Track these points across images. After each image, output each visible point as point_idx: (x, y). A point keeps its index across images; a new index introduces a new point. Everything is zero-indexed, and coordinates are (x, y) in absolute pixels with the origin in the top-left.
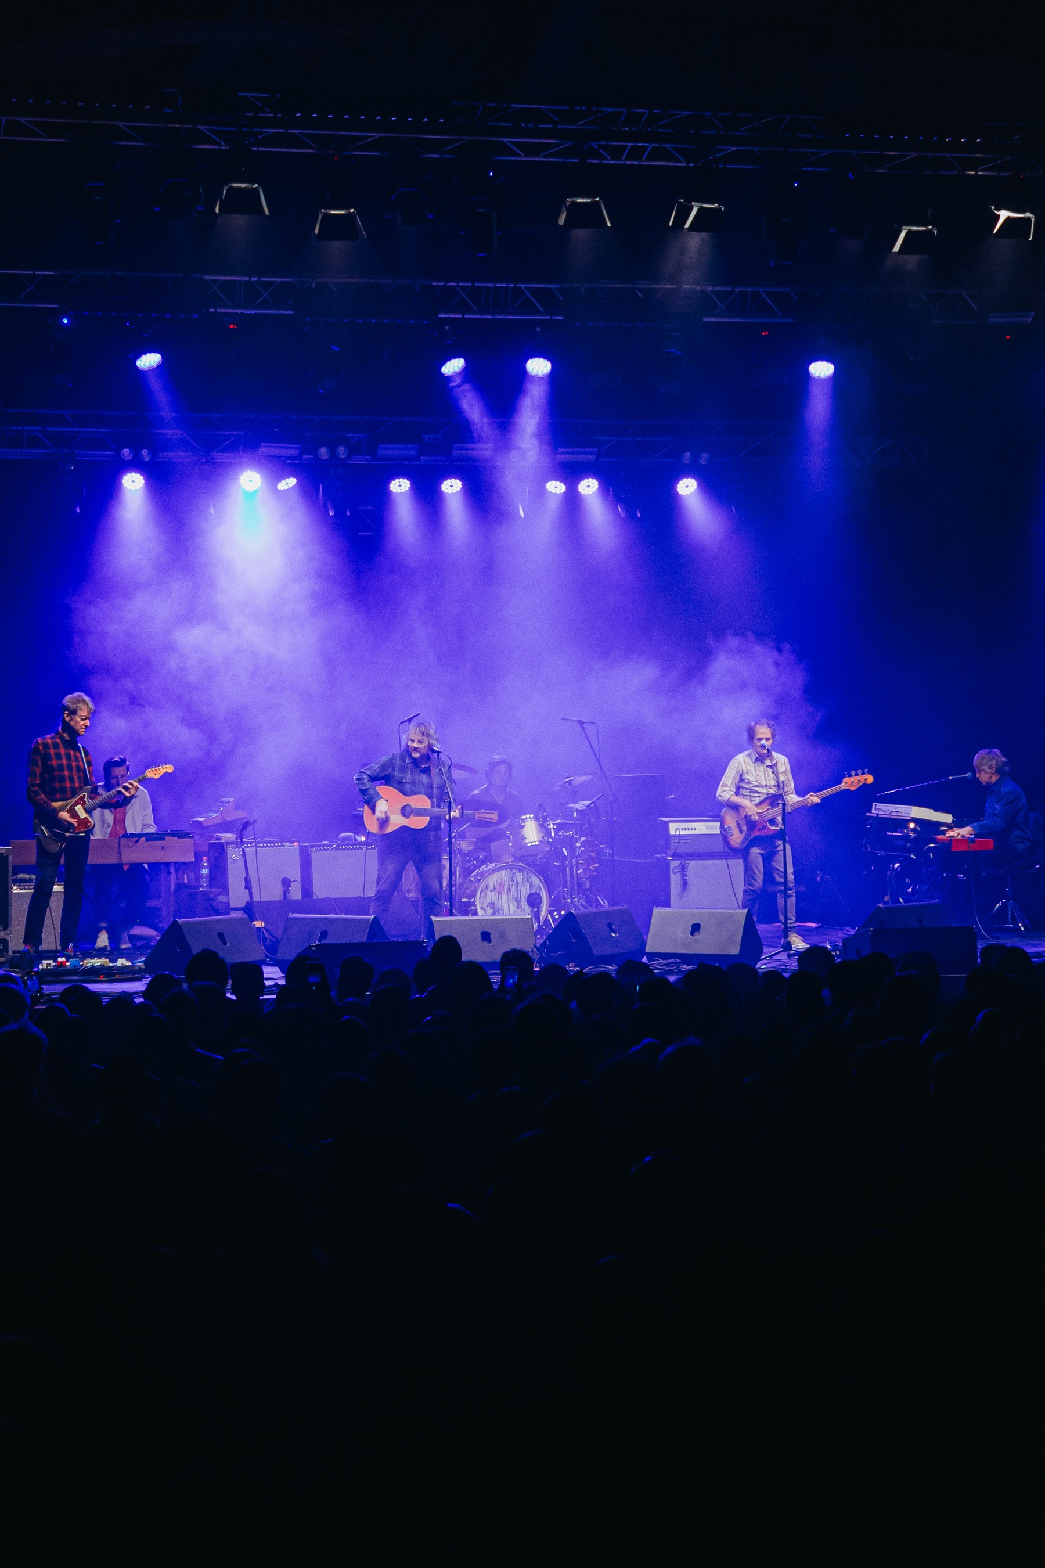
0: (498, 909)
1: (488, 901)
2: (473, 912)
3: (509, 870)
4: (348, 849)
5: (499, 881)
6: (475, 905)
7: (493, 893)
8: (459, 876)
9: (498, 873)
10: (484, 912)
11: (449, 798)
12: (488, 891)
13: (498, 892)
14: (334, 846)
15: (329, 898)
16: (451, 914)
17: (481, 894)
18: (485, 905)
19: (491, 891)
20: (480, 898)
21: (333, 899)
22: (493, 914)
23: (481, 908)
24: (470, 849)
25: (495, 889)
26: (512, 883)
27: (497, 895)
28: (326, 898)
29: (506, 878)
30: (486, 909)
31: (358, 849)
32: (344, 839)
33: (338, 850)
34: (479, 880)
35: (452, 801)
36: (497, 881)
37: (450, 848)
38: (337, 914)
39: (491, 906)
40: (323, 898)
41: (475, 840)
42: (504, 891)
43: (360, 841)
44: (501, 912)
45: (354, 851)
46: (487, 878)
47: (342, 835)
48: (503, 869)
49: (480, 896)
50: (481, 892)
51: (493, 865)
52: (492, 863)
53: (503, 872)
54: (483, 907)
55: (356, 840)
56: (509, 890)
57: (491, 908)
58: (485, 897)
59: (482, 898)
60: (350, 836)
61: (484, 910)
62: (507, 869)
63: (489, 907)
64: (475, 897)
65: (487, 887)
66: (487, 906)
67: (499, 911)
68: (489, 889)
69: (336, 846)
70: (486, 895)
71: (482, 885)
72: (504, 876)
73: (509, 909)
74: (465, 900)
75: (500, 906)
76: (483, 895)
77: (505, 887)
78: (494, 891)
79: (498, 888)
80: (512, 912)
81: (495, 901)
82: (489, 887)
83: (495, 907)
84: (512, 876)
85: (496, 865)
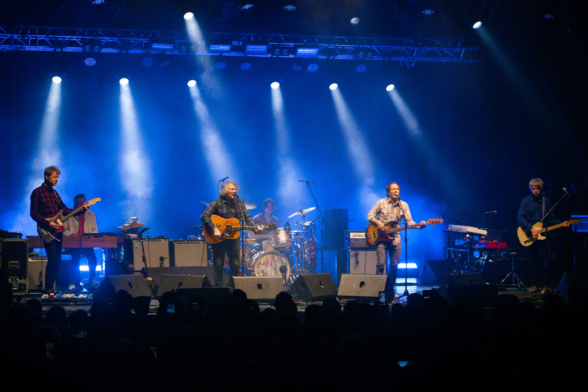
0: (266, 274)
1: (261, 269)
2: (253, 275)
3: (271, 255)
4: (192, 243)
5: (266, 260)
6: (254, 271)
7: (263, 265)
8: (247, 257)
9: (266, 256)
10: (259, 275)
11: (243, 218)
13: (266, 265)
15: (183, 267)
16: (243, 276)
17: (257, 266)
18: (259, 271)
19: (262, 265)
20: (257, 268)
21: (185, 267)
22: (263, 276)
23: (257, 273)
25: (264, 264)
26: (272, 261)
27: (265, 267)
29: (270, 259)
30: (260, 273)
31: (197, 243)
32: (191, 238)
33: (187, 243)
35: (244, 220)
37: (243, 243)
38: (187, 274)
39: (262, 272)
40: (180, 266)
42: (268, 265)
43: (198, 239)
44: (267, 275)
45: (195, 244)
46: (260, 259)
47: (189, 237)
49: (257, 267)
52: (263, 251)
53: (268, 256)
55: (196, 239)
56: (271, 264)
57: (262, 273)
59: (258, 268)
60: (193, 237)
61: (259, 273)
62: (270, 254)
63: (261, 273)
64: (254, 268)
65: (260, 263)
66: (260, 272)
68: (261, 264)
69: (187, 241)
70: (260, 267)
71: (258, 262)
72: (268, 257)
73: (271, 273)
74: (249, 269)
75: (267, 272)
76: (258, 266)
77: (269, 263)
78: (264, 265)
79: (266, 263)
80: (272, 275)
81: (264, 269)
82: (261, 263)
83: (264, 272)
84: (272, 257)
85: (265, 252)
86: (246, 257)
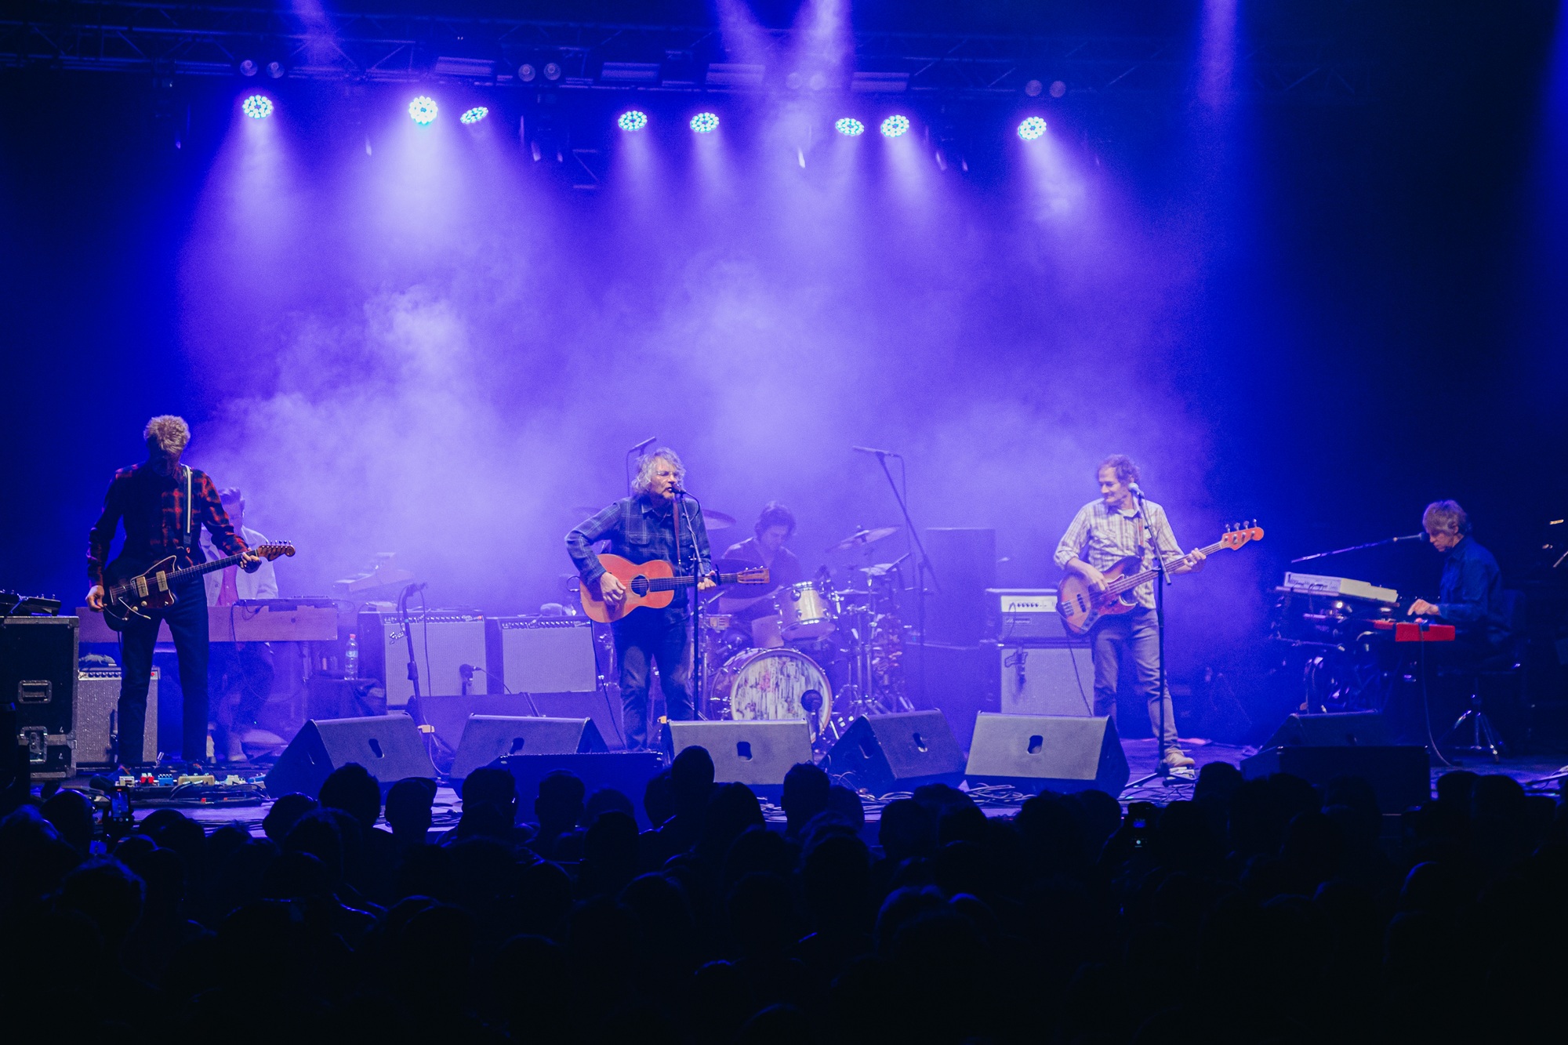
0: (761, 712)
1: (748, 701)
2: (726, 716)
3: (777, 658)
4: (553, 627)
5: (763, 674)
6: (729, 706)
7: (754, 689)
8: (708, 665)
9: (762, 661)
10: (741, 715)
11: (696, 556)
12: (748, 686)
13: (762, 689)
14: (534, 621)
15: (526, 693)
16: (697, 718)
17: (737, 690)
18: (743, 707)
19: (751, 687)
20: (736, 697)
21: (531, 694)
22: (755, 718)
23: (738, 710)
24: (723, 628)
25: (757, 684)
26: (780, 676)
27: (760, 693)
28: (521, 692)
29: (772, 670)
30: (744, 712)
31: (567, 626)
32: (547, 612)
33: (539, 627)
34: (736, 672)
35: (700, 560)
36: (760, 673)
37: (696, 626)
38: (537, 716)
39: (752, 708)
40: (518, 692)
41: (730, 615)
42: (769, 687)
43: (570, 615)
44: (765, 716)
45: (560, 629)
46: (745, 671)
47: (545, 607)
48: (767, 658)
49: (737, 694)
50: (739, 687)
51: (755, 650)
52: (753, 647)
53: (769, 661)
54: (740, 710)
55: (564, 613)
56: (777, 685)
57: (751, 711)
58: (744, 695)
59: (739, 696)
60: (557, 608)
61: (741, 712)
62: (774, 656)
63: (748, 709)
64: (729, 695)
65: (746, 681)
66: (746, 708)
67: (762, 715)
68: (749, 684)
69: (538, 621)
70: (744, 693)
71: (739, 679)
72: (769, 666)
73: (776, 712)
74: (715, 699)
75: (764, 707)
76: (740, 692)
77: (771, 682)
78: (756, 687)
79: (761, 682)
80: (780, 716)
81: (756, 700)
82: (749, 681)
83: (757, 710)
84: (780, 666)
85: (759, 651)
86: (706, 665)
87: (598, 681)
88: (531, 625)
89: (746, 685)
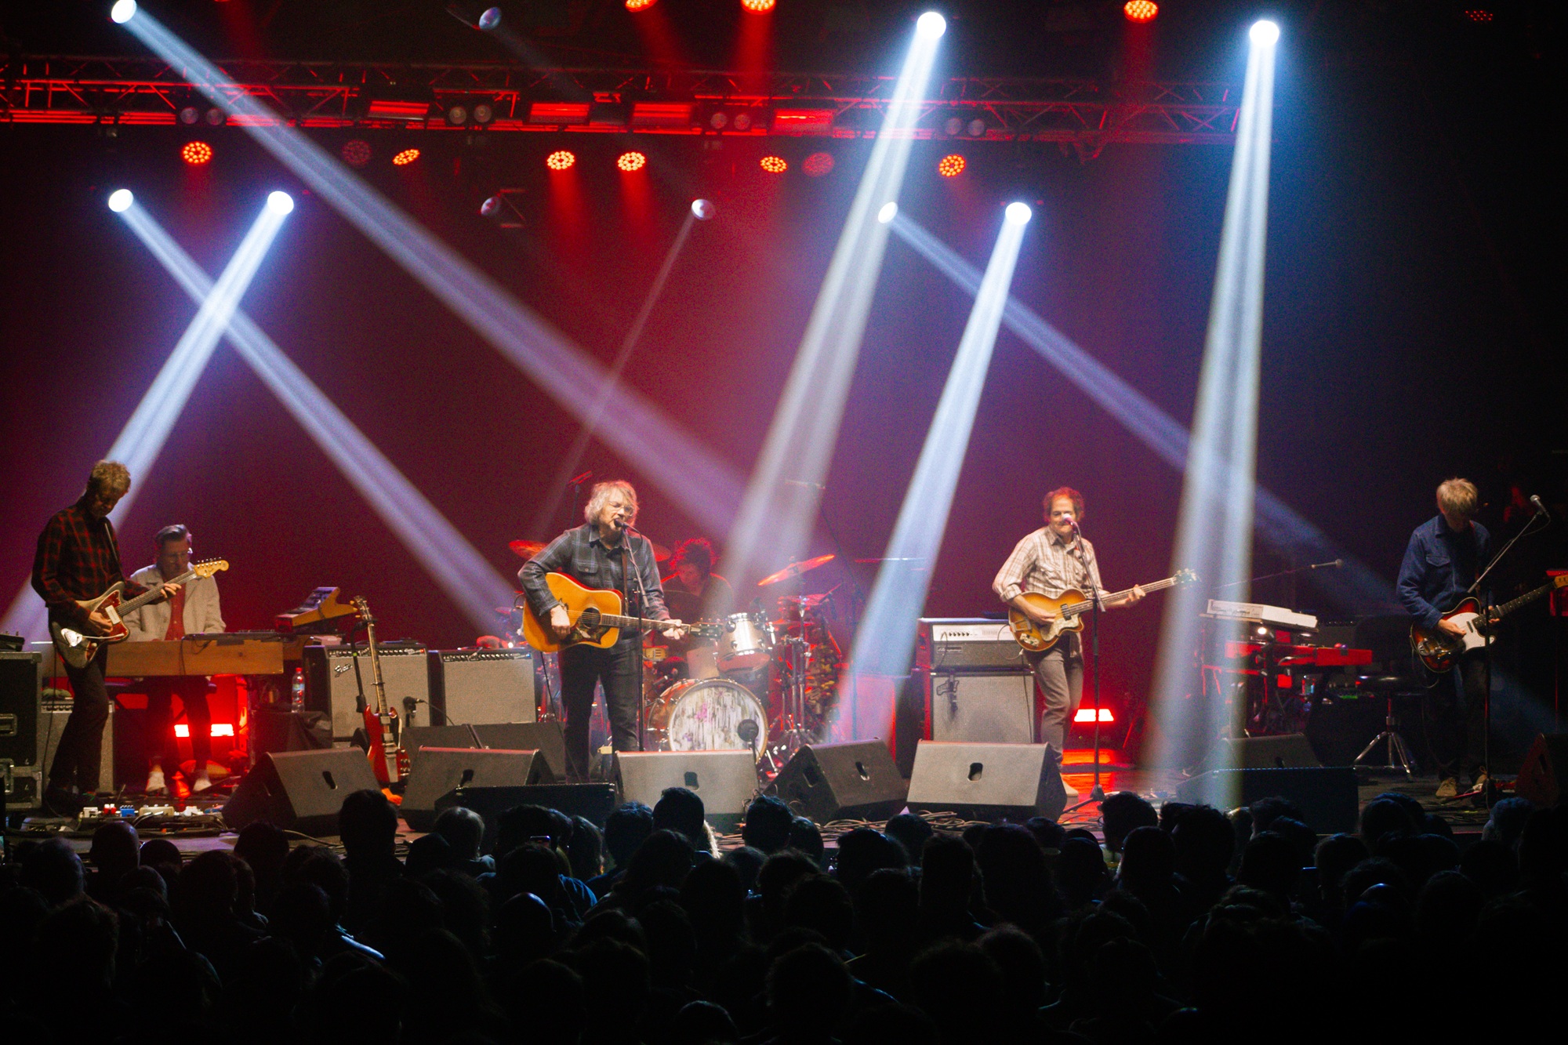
0: (699, 742)
1: (685, 731)
2: (664, 745)
3: (713, 689)
4: (493, 659)
5: (700, 704)
6: (665, 735)
7: (692, 719)
9: (699, 692)
10: (678, 745)
11: (640, 589)
12: (685, 717)
13: (699, 719)
14: (475, 654)
15: (469, 725)
17: (675, 721)
18: (680, 736)
19: (689, 717)
20: (673, 727)
22: (692, 748)
23: (675, 740)
25: (694, 714)
26: (717, 707)
27: (697, 723)
28: (463, 725)
29: (709, 700)
30: (682, 741)
31: (508, 658)
32: (487, 645)
33: (480, 660)
34: (673, 703)
36: (697, 703)
38: (480, 747)
39: (689, 737)
40: (461, 724)
42: (706, 717)
43: (508, 647)
44: (702, 746)
45: (500, 661)
46: (682, 700)
47: (482, 640)
48: (703, 688)
49: (674, 724)
50: (676, 717)
52: (689, 678)
53: (706, 691)
54: (678, 739)
55: (501, 646)
56: (714, 715)
57: (689, 740)
58: (681, 725)
59: (676, 727)
61: (679, 742)
63: (686, 739)
64: (666, 725)
65: (683, 712)
66: (683, 738)
67: (699, 745)
68: (687, 715)
69: (478, 654)
70: (682, 723)
71: (677, 709)
72: (706, 696)
73: (713, 741)
74: (653, 729)
75: (701, 737)
76: (677, 722)
77: (708, 712)
78: (693, 717)
79: (698, 712)
80: (717, 746)
81: (693, 730)
82: (686, 712)
83: (694, 739)
84: (717, 696)
85: (696, 682)
87: (537, 713)
88: (472, 658)
89: (683, 716)
